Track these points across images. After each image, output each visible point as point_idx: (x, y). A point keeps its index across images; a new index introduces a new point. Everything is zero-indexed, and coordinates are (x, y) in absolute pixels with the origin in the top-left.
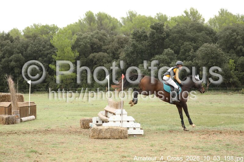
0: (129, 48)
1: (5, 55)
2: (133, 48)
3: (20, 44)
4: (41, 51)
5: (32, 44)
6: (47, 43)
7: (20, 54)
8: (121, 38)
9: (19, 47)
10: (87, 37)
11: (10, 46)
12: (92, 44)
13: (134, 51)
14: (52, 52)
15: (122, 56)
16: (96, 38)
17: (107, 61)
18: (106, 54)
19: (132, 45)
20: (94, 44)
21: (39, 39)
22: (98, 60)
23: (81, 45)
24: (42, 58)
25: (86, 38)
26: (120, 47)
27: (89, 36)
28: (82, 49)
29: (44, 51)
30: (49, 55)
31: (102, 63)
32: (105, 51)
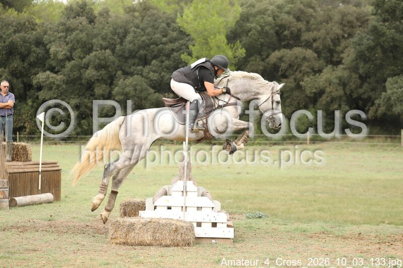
0: (366, 37)
1: (73, 54)
2: (372, 37)
3: (110, 26)
4: (157, 45)
5: (138, 27)
6: (173, 24)
7: (108, 51)
8: (349, 14)
9: (106, 34)
10: (267, 10)
11: (86, 31)
12: (277, 28)
13: (377, 45)
14: (183, 47)
15: (349, 58)
16: (288, 13)
17: (313, 69)
18: (309, 53)
19: (372, 31)
20: (283, 27)
21: (154, 15)
22: (291, 66)
23: (250, 30)
24: (159, 61)
25: (264, 14)
26: (346, 35)
27: (271, 7)
28: (253, 38)
29: (165, 44)
30: (175, 54)
31: (301, 74)
32: (308, 45)
